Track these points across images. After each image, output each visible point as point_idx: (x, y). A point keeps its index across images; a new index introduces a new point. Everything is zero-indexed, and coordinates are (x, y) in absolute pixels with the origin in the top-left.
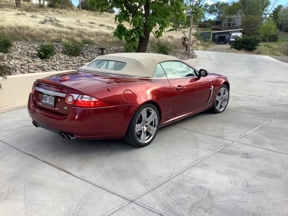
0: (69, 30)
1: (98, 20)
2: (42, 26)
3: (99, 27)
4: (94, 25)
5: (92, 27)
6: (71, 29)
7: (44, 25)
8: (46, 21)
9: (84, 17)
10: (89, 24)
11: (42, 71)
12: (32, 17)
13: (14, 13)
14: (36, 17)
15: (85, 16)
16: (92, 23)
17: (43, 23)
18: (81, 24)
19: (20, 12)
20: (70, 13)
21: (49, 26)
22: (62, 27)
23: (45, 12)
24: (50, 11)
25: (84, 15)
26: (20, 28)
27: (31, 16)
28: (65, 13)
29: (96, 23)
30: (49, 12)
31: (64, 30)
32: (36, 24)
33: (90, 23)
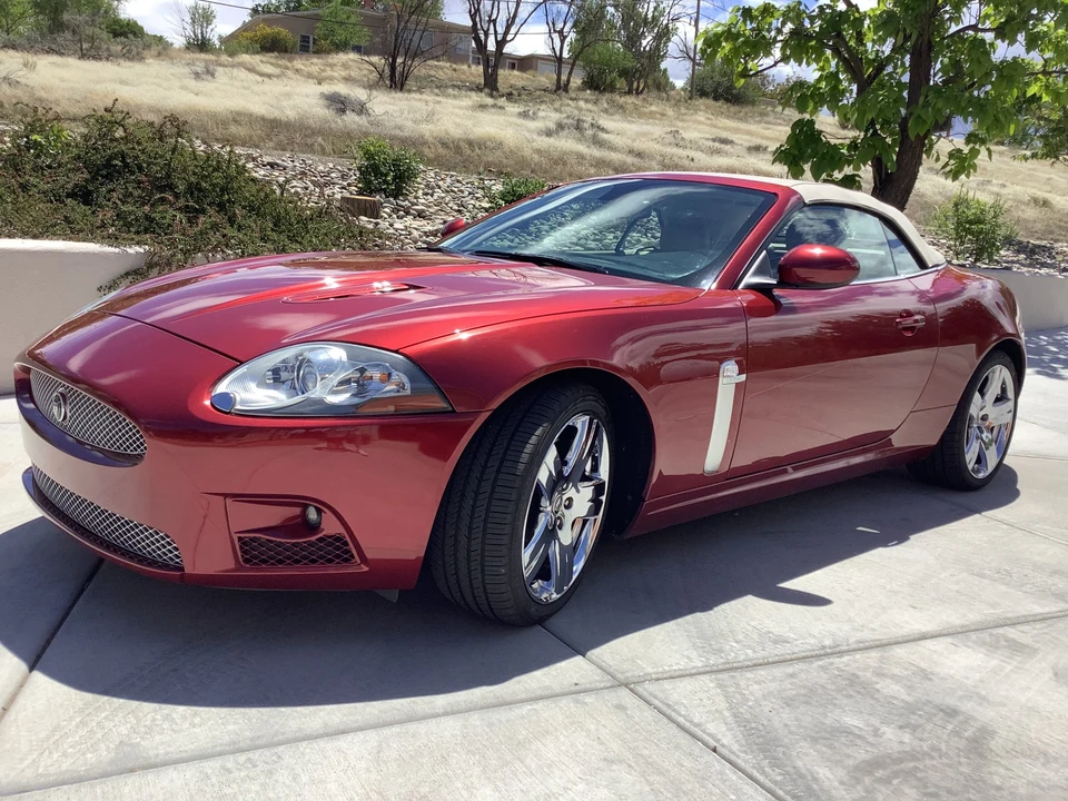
0: (630, 160)
1: (749, 133)
2: (544, 142)
3: (745, 153)
4: (728, 148)
5: (718, 152)
6: (639, 155)
7: (551, 141)
8: (560, 126)
9: (700, 122)
10: (711, 143)
12: (524, 115)
13: (470, 103)
14: (534, 117)
15: (702, 119)
16: (724, 141)
17: (549, 133)
18: (679, 143)
19: (490, 101)
20: (653, 108)
21: (566, 144)
22: (612, 148)
23: (569, 105)
24: (587, 101)
25: (701, 117)
26: (470, 143)
27: (520, 114)
28: (636, 107)
29: (736, 141)
30: (582, 103)
31: (614, 156)
32: (527, 134)
33: (714, 140)
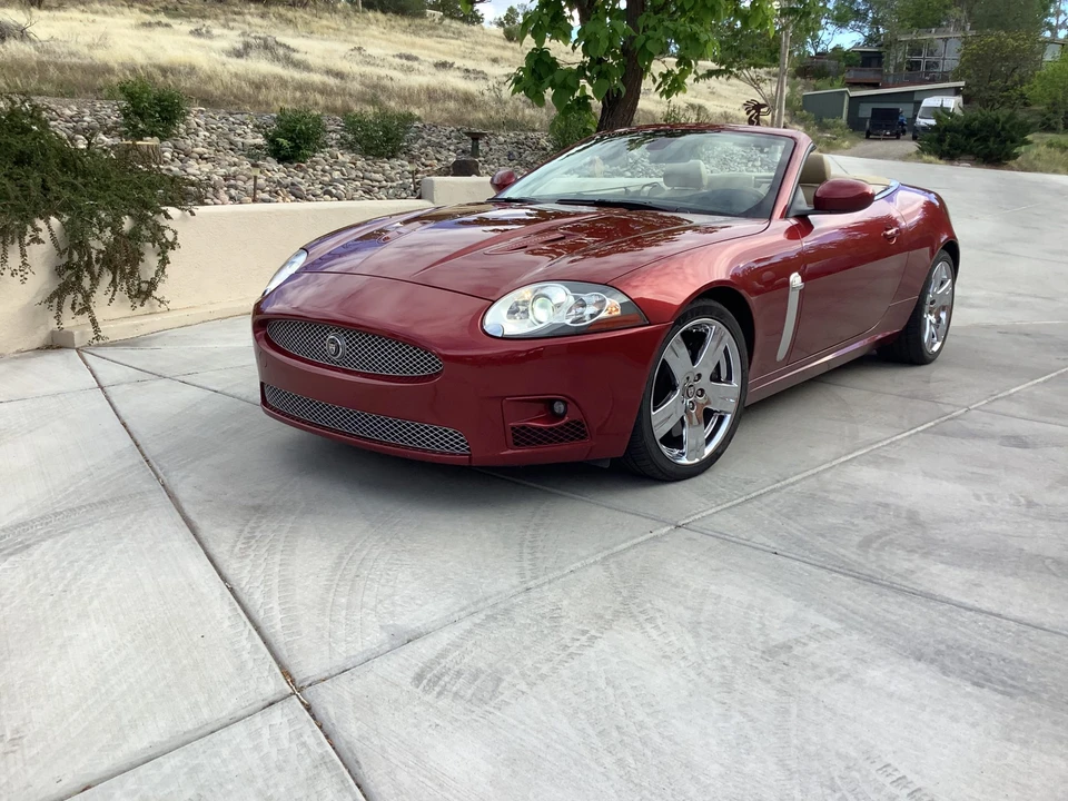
0: (332, 81)
1: (423, 47)
2: (237, 65)
3: (433, 70)
4: (415, 65)
5: (410, 70)
6: (339, 75)
7: (242, 62)
8: (247, 46)
9: (374, 37)
10: (398, 60)
11: (293, 198)
12: (197, 33)
13: (133, 22)
14: (209, 35)
15: (376, 33)
16: (408, 58)
17: (238, 54)
18: (369, 61)
19: (147, 18)
20: (324, 22)
21: (260, 66)
22: (307, 68)
23: (234, 20)
24: (251, 14)
25: (374, 30)
26: (164, 71)
27: (191, 32)
28: (307, 23)
29: (421, 57)
30: (248, 18)
31: (317, 78)
32: (217, 57)
33: (400, 56)
